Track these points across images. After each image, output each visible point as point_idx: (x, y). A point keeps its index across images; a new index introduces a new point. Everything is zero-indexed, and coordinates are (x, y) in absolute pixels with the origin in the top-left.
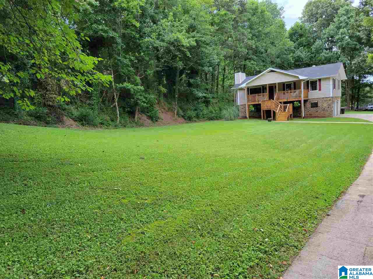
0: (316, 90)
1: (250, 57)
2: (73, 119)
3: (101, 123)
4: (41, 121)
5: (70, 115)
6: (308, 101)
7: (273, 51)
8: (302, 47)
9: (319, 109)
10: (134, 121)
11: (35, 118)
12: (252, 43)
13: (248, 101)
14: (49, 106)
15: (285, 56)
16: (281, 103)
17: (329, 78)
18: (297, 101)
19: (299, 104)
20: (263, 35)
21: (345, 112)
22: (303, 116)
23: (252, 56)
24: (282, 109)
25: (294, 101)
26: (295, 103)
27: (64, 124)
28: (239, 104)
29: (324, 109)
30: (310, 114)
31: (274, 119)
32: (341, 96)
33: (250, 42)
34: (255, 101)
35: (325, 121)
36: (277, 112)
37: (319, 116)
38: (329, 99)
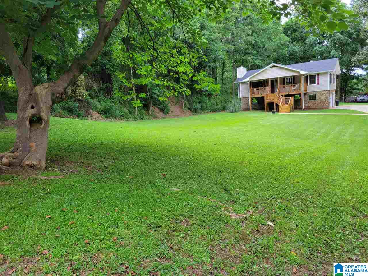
0: (314, 84)
1: (249, 52)
2: (98, 112)
3: (122, 115)
4: (73, 114)
5: (95, 109)
6: (307, 94)
7: (270, 46)
8: (296, 42)
9: (317, 102)
10: (148, 114)
11: (68, 111)
12: (252, 39)
13: (251, 94)
14: (80, 100)
15: (281, 51)
16: (282, 96)
17: (326, 73)
18: (297, 94)
19: (300, 97)
20: (261, 31)
21: (339, 104)
22: (303, 108)
23: (252, 51)
24: (284, 102)
25: (295, 94)
26: (296, 96)
27: (91, 117)
28: (241, 97)
29: (322, 101)
30: (308, 106)
31: (278, 111)
32: (335, 89)
33: (250, 38)
34: (258, 94)
35: (325, 113)
36: (280, 104)
37: (317, 108)
38: (326, 92)
